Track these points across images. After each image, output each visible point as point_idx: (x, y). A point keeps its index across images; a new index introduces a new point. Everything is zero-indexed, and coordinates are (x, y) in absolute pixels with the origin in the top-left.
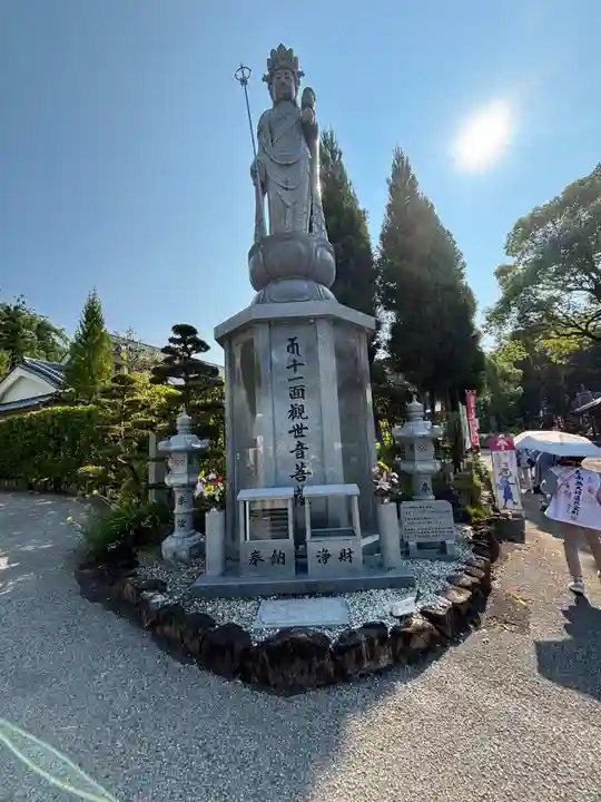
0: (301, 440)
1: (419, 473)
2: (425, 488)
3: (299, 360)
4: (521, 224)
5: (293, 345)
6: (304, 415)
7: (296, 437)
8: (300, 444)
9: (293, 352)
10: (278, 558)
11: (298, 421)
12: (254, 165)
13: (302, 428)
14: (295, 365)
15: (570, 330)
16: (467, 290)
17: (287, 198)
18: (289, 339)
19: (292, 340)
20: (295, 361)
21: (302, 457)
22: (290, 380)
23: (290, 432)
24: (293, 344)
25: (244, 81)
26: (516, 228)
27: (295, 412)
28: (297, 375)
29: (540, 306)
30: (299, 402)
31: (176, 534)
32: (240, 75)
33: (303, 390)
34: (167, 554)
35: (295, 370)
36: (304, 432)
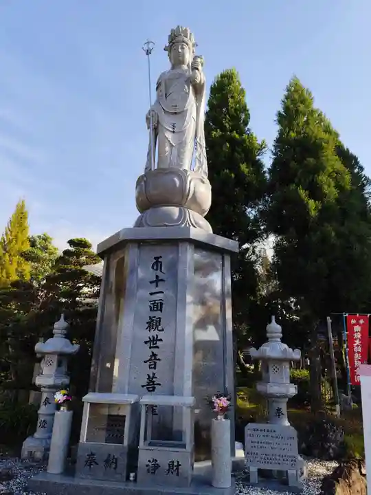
0: (155, 351)
1: (272, 396)
2: (279, 412)
3: (161, 276)
5: (157, 264)
6: (160, 328)
7: (150, 348)
8: (154, 355)
9: (157, 269)
11: (154, 333)
13: (157, 340)
14: (157, 281)
18: (155, 258)
19: (157, 259)
20: (157, 277)
21: (155, 368)
22: (151, 294)
23: (146, 342)
24: (157, 262)
25: (148, 52)
27: (152, 324)
28: (158, 290)
30: (157, 314)
31: (36, 435)
32: (146, 47)
33: (162, 304)
34: (25, 453)
35: (157, 286)
36: (159, 343)
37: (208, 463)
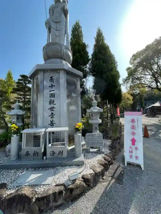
0: (53, 112)
1: (94, 124)
2: (96, 128)
3: (53, 84)
4: (134, 56)
5: (52, 79)
6: (54, 103)
7: (51, 111)
8: (52, 113)
9: (51, 82)
10: (36, 154)
11: (52, 105)
12: (46, 22)
14: (52, 86)
15: (145, 85)
16: (118, 72)
17: (57, 33)
19: (51, 77)
21: (53, 118)
22: (50, 91)
23: (49, 109)
26: (132, 57)
27: (51, 102)
28: (52, 89)
29: (138, 79)
30: (53, 99)
33: (54, 95)
36: (54, 109)
37: (74, 146)
